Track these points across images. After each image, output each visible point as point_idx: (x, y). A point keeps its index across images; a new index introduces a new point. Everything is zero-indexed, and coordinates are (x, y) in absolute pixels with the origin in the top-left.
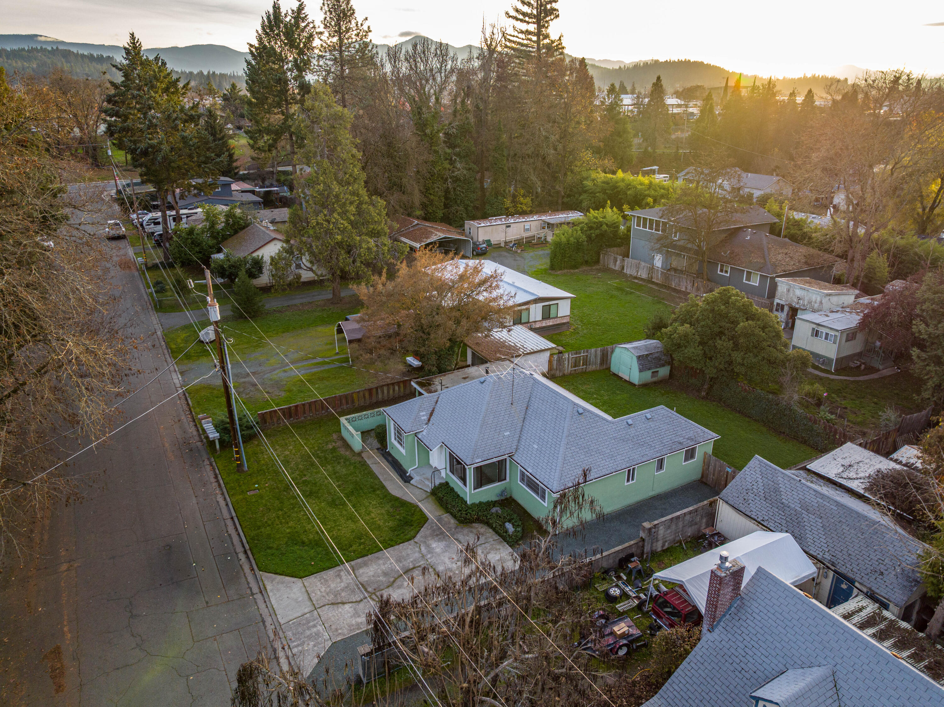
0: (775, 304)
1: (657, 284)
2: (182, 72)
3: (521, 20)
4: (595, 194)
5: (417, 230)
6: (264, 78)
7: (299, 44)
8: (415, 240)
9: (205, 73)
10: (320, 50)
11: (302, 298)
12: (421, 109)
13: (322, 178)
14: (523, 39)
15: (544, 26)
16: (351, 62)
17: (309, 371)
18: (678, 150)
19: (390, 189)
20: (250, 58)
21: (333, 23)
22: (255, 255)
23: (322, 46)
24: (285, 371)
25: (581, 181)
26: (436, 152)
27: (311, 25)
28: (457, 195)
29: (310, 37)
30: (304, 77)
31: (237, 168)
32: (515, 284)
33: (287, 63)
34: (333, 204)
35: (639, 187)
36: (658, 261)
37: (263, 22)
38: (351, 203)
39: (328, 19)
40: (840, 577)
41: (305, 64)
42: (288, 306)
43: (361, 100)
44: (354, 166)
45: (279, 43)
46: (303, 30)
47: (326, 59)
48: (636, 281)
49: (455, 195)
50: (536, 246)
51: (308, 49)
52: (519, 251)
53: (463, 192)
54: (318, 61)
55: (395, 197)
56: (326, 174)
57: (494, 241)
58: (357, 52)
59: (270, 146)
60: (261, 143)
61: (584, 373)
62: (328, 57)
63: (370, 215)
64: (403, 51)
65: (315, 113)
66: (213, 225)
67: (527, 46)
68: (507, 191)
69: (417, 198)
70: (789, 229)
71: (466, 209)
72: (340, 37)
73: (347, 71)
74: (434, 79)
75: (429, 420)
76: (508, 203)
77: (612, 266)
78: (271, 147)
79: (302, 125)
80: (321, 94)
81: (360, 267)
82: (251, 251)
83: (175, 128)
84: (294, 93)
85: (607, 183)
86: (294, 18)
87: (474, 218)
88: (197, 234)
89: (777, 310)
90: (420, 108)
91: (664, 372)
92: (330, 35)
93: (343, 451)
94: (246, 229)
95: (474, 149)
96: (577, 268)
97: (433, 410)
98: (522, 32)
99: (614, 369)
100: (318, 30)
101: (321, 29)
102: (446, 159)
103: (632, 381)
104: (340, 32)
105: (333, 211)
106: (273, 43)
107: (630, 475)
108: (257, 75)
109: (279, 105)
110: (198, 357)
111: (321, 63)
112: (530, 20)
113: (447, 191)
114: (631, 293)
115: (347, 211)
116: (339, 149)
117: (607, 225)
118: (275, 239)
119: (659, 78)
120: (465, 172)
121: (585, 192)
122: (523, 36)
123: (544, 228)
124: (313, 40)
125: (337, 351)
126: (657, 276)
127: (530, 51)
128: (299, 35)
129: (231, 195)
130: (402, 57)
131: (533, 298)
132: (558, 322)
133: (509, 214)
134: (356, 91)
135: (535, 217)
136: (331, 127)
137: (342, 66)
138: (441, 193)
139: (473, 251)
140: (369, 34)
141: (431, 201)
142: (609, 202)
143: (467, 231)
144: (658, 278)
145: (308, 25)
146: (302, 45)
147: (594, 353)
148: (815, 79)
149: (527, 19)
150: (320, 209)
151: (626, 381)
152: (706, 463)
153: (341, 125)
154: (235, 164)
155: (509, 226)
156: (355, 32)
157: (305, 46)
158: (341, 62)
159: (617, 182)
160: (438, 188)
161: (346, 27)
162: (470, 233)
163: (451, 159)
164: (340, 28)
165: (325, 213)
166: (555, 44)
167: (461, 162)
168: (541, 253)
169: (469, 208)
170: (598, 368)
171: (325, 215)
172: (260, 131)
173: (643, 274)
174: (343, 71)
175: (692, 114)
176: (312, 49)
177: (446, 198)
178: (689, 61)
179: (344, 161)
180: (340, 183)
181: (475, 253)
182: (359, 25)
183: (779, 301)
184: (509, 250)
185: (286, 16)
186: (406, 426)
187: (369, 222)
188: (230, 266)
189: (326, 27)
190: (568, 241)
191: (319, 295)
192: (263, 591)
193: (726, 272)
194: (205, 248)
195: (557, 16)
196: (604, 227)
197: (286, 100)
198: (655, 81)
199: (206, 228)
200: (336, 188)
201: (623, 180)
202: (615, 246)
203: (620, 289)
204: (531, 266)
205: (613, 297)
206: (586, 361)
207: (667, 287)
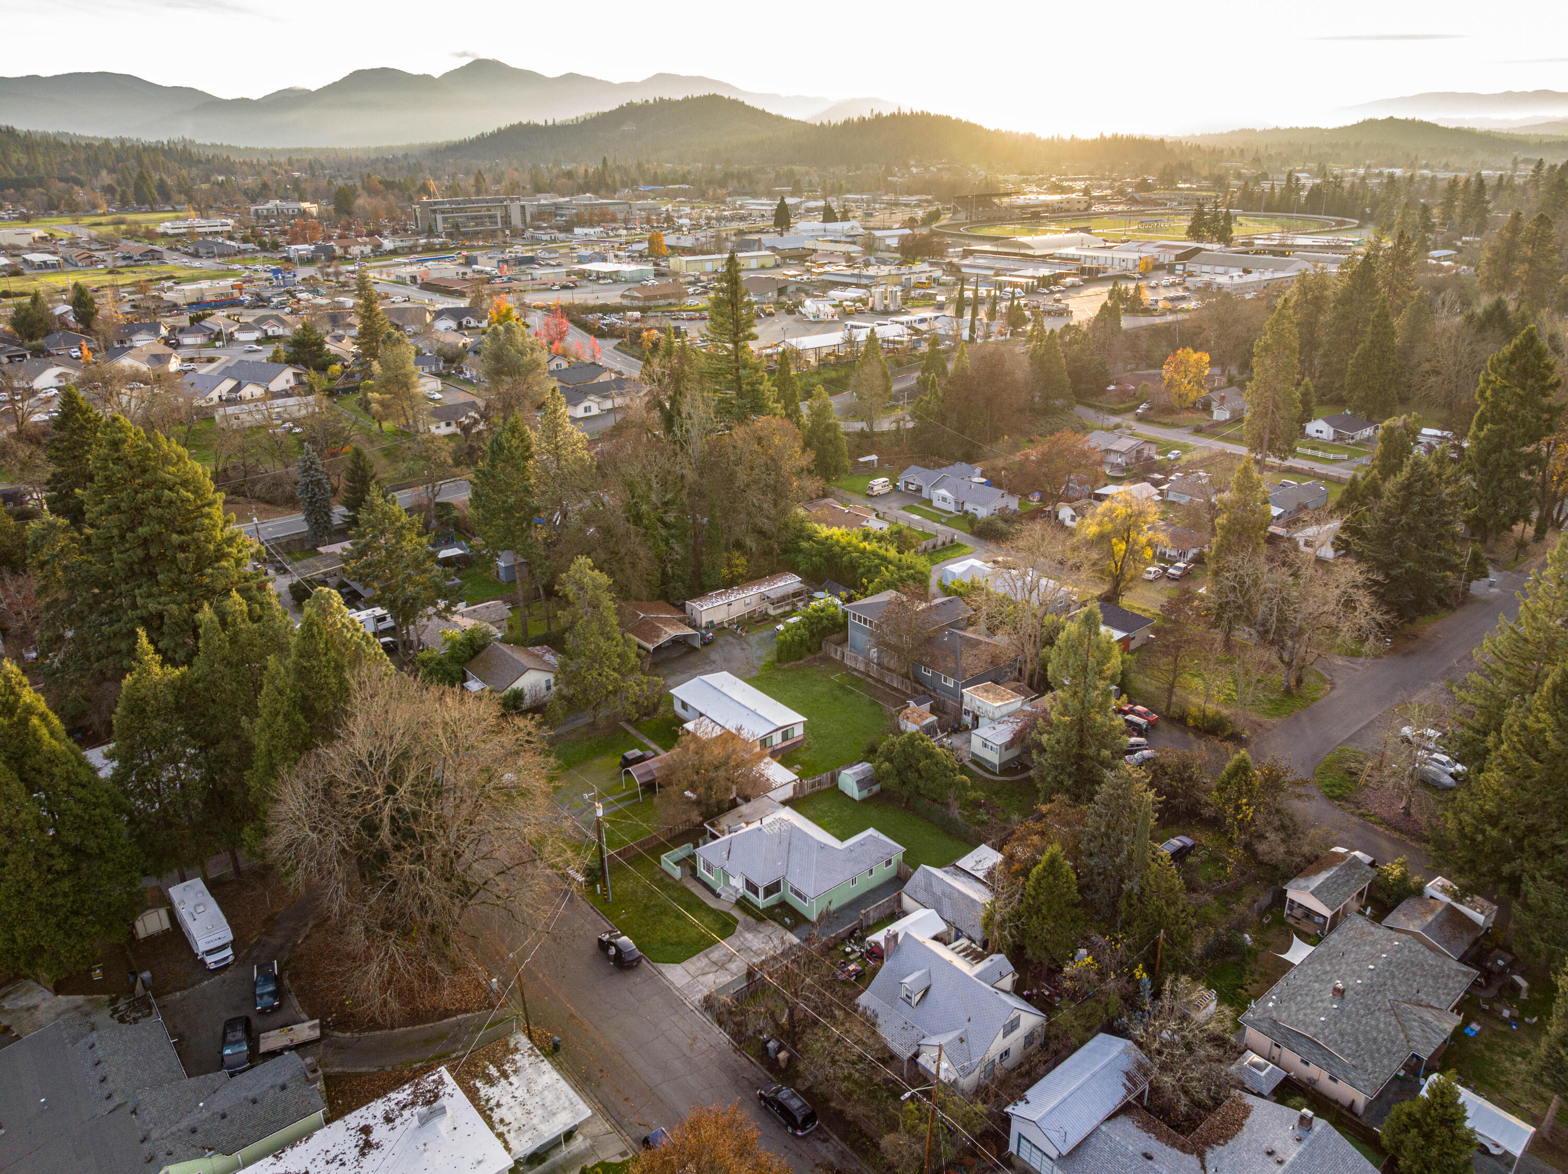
0: (963, 709)
1: (872, 678)
5: (645, 624)
11: (563, 725)
28: (675, 573)
32: (757, 711)
36: (874, 653)
40: (958, 930)
48: (854, 674)
49: (673, 572)
50: (759, 624)
52: (743, 634)
53: (680, 570)
57: (717, 620)
61: (819, 791)
75: (728, 854)
76: (725, 572)
77: (833, 655)
82: (509, 682)
87: (693, 597)
89: (965, 713)
93: (668, 880)
94: (487, 649)
96: (802, 659)
97: (730, 849)
99: (841, 787)
103: (854, 797)
107: (854, 882)
114: (852, 692)
118: (529, 669)
123: (763, 601)
125: (624, 787)
132: (794, 741)
133: (728, 586)
135: (755, 588)
138: (659, 575)
139: (701, 641)
143: (690, 616)
144: (874, 671)
147: (826, 776)
151: (848, 796)
152: (899, 866)
155: (731, 605)
160: (657, 570)
162: (693, 618)
168: (764, 635)
170: (827, 786)
173: (861, 667)
181: (703, 644)
183: (966, 707)
184: (733, 633)
186: (715, 862)
191: (576, 718)
192: (660, 973)
193: (929, 672)
196: (825, 622)
202: (834, 635)
203: (842, 687)
204: (759, 658)
205: (836, 699)
206: (820, 783)
207: (884, 683)
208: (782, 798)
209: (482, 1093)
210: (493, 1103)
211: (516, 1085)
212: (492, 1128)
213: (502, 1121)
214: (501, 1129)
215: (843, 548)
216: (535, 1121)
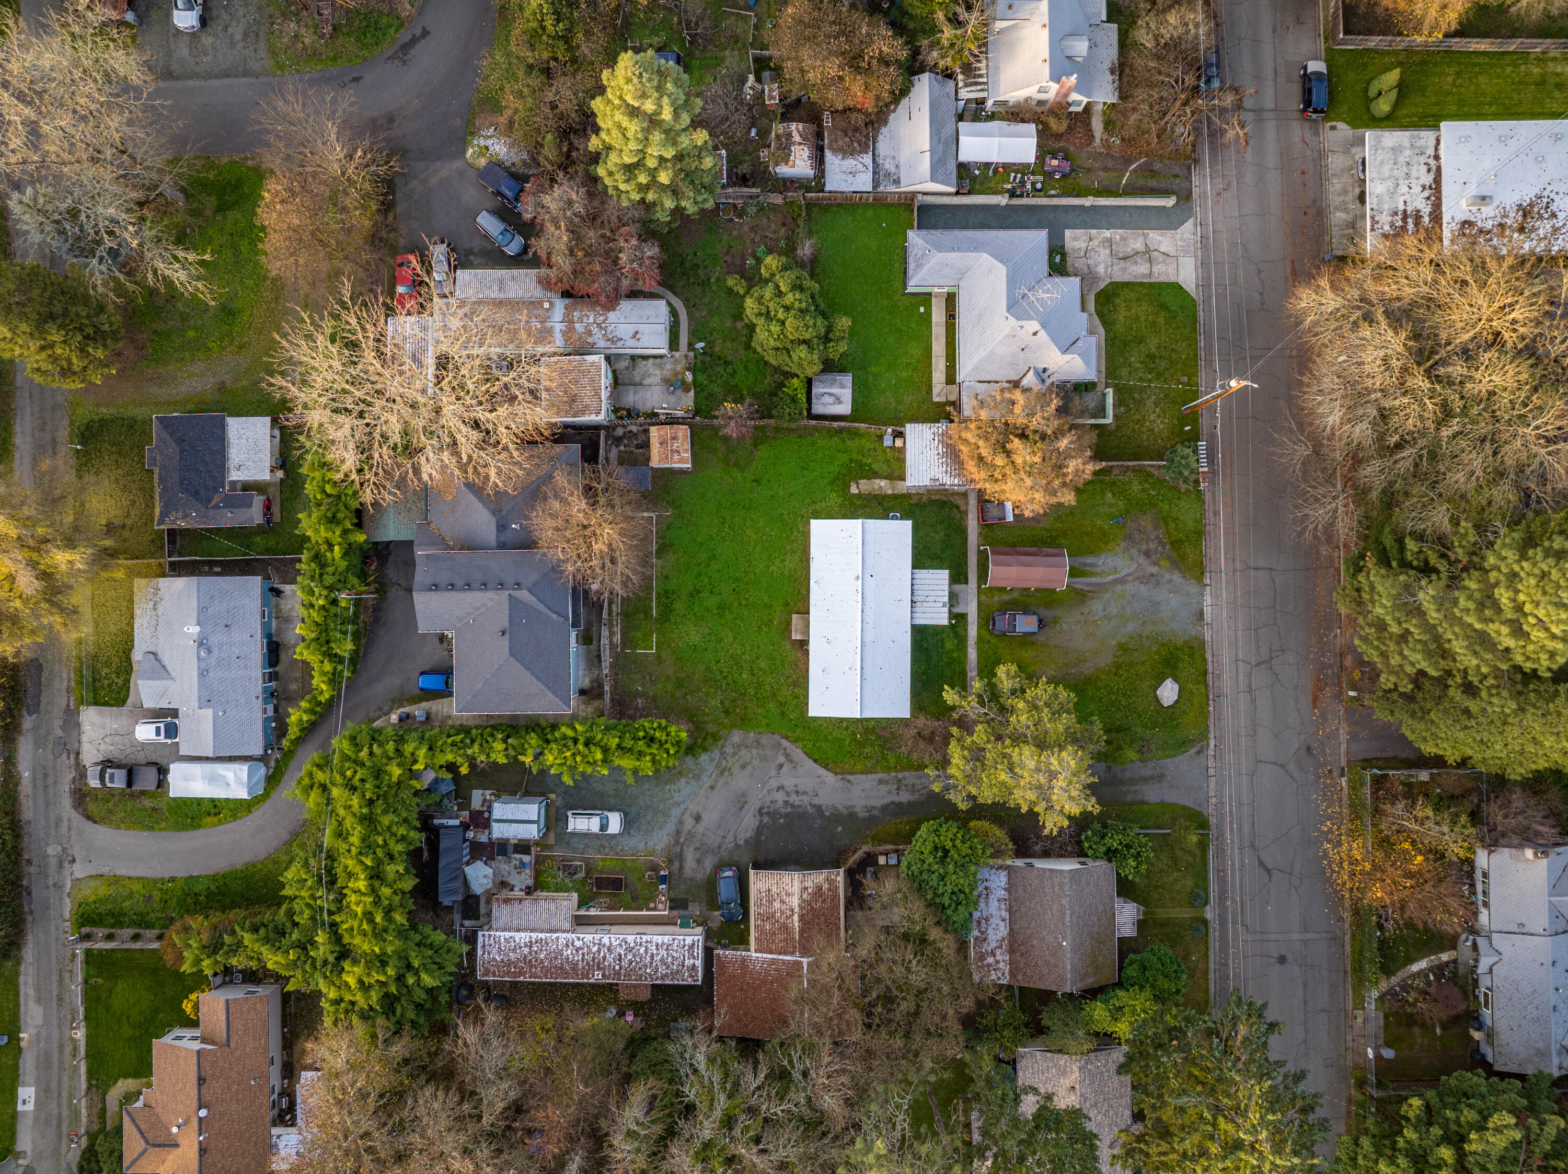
192: (1197, 286)
209: (1428, 209)
210: (1426, 193)
211: (1402, 199)
212: (1439, 169)
213: (1429, 171)
214: (1433, 163)
216: (1408, 152)
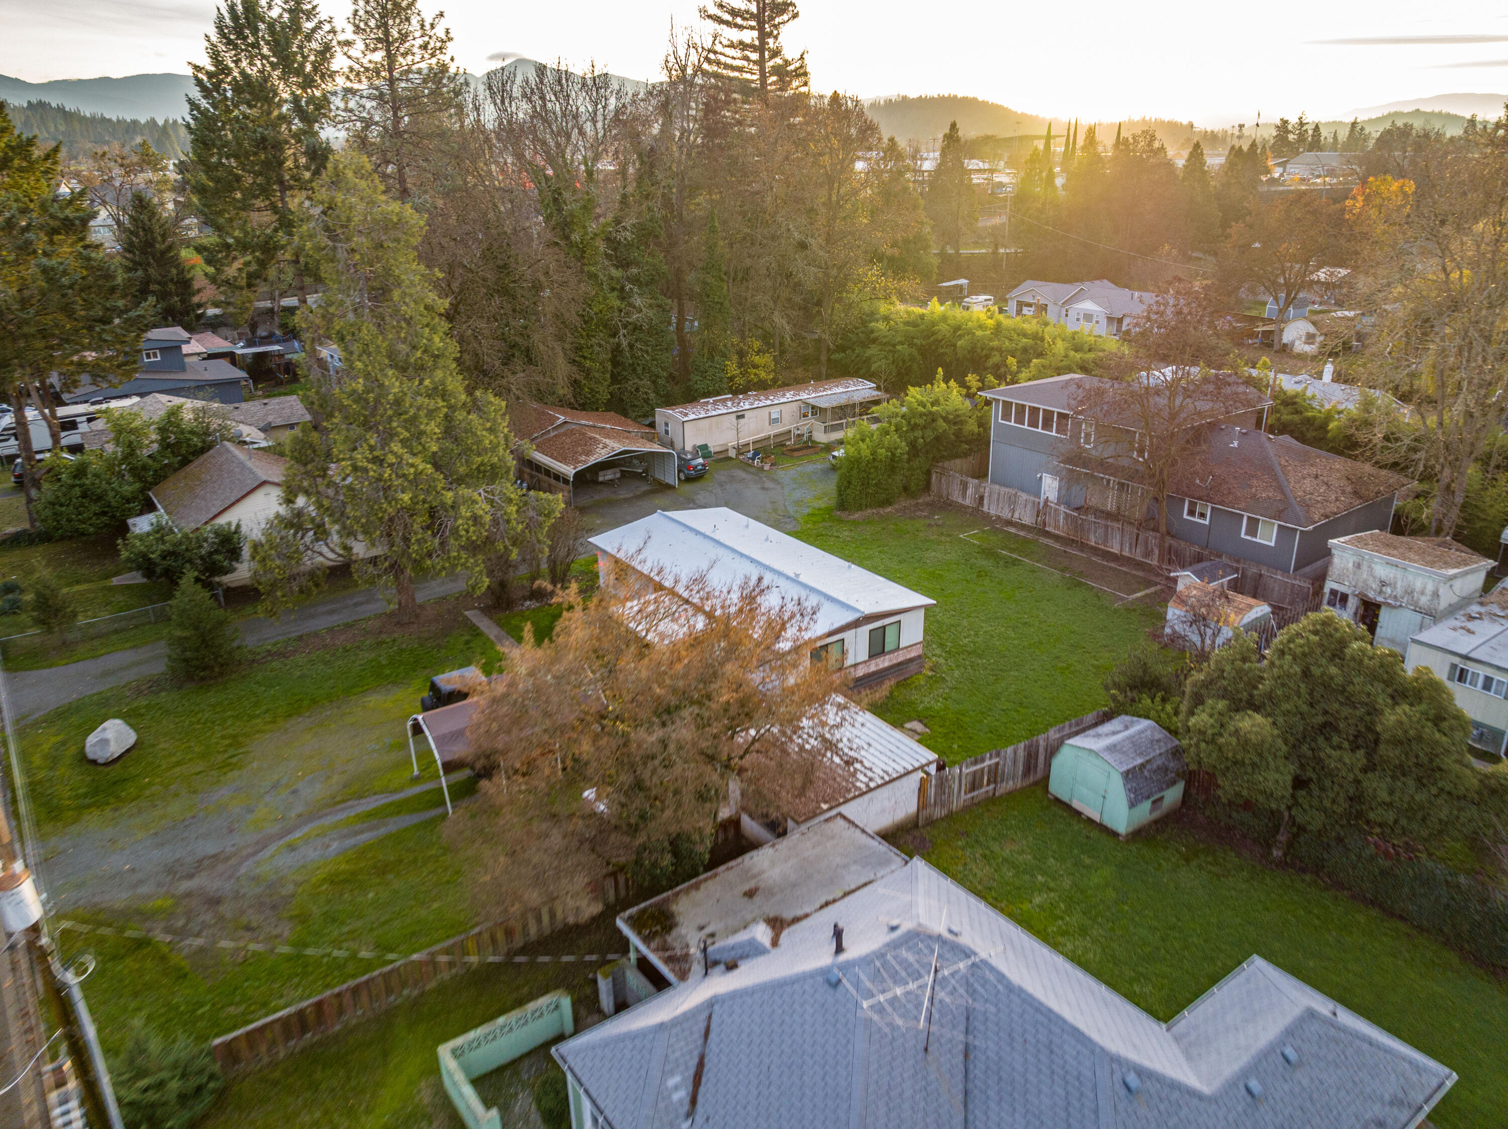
0: (1327, 590)
1: (1057, 538)
2: (118, 121)
3: (727, 23)
4: (894, 346)
5: (565, 434)
6: (230, 136)
7: (302, 66)
8: (564, 460)
9: (160, 122)
10: (348, 78)
11: (331, 612)
12: (560, 194)
13: (359, 365)
14: (733, 58)
15: (770, 34)
16: (413, 100)
17: (352, 841)
18: (996, 248)
19: (507, 361)
20: (196, 93)
21: (372, 23)
22: (222, 521)
23: (351, 69)
24: (292, 848)
25: (864, 323)
26: (593, 276)
27: (327, 27)
28: (637, 358)
29: (326, 51)
30: (317, 133)
31: (199, 306)
32: (802, 579)
33: (279, 105)
34: (390, 420)
35: (979, 333)
36: (1050, 486)
37: (221, 18)
38: (431, 414)
39: (361, 13)
41: (318, 108)
42: (300, 638)
43: (436, 176)
44: (434, 330)
45: (258, 63)
46: (309, 37)
47: (362, 97)
48: (1012, 530)
49: (633, 356)
50: (796, 454)
51: (322, 77)
52: (767, 467)
53: (647, 352)
54: (345, 99)
55: (517, 379)
56: (369, 355)
57: (714, 445)
58: (425, 81)
59: (250, 276)
60: (231, 271)
61: (992, 800)
62: (365, 93)
63: (474, 434)
64: (519, 80)
65: (338, 217)
66: (131, 450)
67: (740, 69)
68: (729, 345)
69: (562, 369)
70: (1278, 411)
71: (654, 382)
72: (388, 51)
73: (406, 119)
74: (582, 133)
75: (694, 1101)
76: (732, 368)
77: (956, 497)
78: (252, 279)
79: (309, 245)
80: (350, 174)
81: (458, 558)
82: (215, 511)
83: (26, 249)
84: (297, 167)
85: (915, 325)
86: (290, 11)
87: (669, 402)
88: (96, 475)
89: (1331, 603)
90: (558, 192)
91: (1173, 795)
92: (367, 46)
94: (206, 456)
95: (665, 268)
96: (890, 504)
97: (701, 1065)
98: (732, 45)
99: (1057, 788)
100: (341, 37)
101: (349, 35)
102: (613, 289)
103: (1108, 822)
104: (387, 41)
105: (388, 436)
106: (244, 64)
108: (213, 131)
109: (265, 191)
110: (80, 809)
111: (352, 104)
112: (745, 23)
113: (617, 350)
114: (1015, 562)
115: (422, 433)
116: (396, 294)
117: (945, 419)
118: (264, 483)
119: (953, 126)
120: (651, 313)
121: (874, 341)
122: (737, 53)
123: (805, 416)
124: (332, 56)
125: (416, 772)
126: (1057, 521)
127: (747, 81)
128: (301, 47)
129: (183, 368)
130: (517, 92)
131: (850, 617)
132: (901, 659)
133: (738, 391)
134: (426, 160)
135: (789, 396)
136: (376, 248)
137: (396, 110)
138: (606, 356)
139: (679, 471)
140: (448, 44)
141: (587, 373)
142: (940, 370)
143: (660, 428)
144: (1059, 525)
145: (318, 27)
146: (308, 68)
147: (1011, 754)
148: (1162, 124)
149: (739, 21)
150: (360, 431)
151: (1090, 821)
153: (397, 240)
154: (196, 299)
155: (743, 416)
156: (419, 42)
157: (315, 69)
158: (394, 102)
159: (934, 324)
160: (600, 345)
161: (399, 32)
162: (667, 432)
163: (622, 289)
164: (387, 33)
165: (372, 442)
166: (792, 67)
167: (640, 295)
168: (810, 468)
169: (659, 381)
170: (1019, 785)
171: (372, 449)
172: (228, 246)
173: (1028, 519)
174: (397, 120)
175: (1001, 185)
176: (330, 76)
177: (615, 363)
178: (955, 96)
179: (409, 321)
180: (403, 369)
181: (682, 477)
182: (428, 27)
183: (1335, 586)
184: (746, 466)
185: (270, 7)
187: (471, 450)
188: (165, 556)
189: (357, 30)
190: (874, 453)
191: (367, 602)
193: (1202, 515)
194: (114, 504)
195: (795, 16)
196: (942, 425)
197: (281, 182)
198: (948, 131)
199: (115, 458)
200: (394, 383)
201: (944, 318)
202: (957, 456)
203: (988, 553)
204: (798, 502)
205: (981, 574)
206: (995, 774)
207: (1083, 546)
208: (886, 821)
215: (957, 328)
